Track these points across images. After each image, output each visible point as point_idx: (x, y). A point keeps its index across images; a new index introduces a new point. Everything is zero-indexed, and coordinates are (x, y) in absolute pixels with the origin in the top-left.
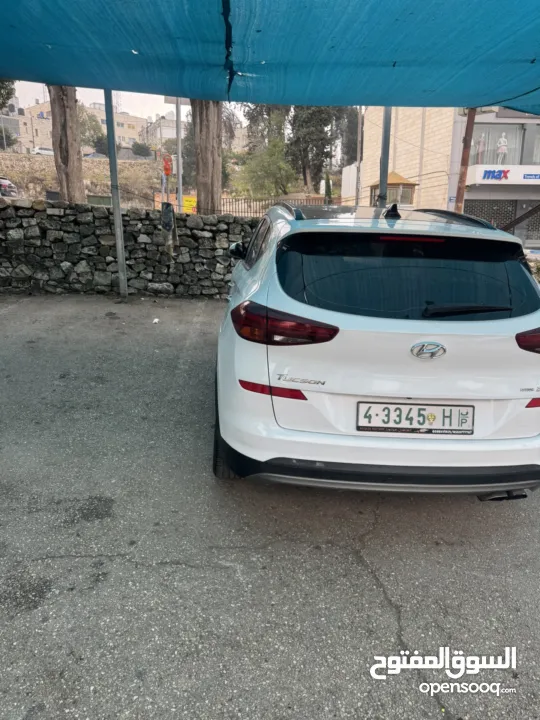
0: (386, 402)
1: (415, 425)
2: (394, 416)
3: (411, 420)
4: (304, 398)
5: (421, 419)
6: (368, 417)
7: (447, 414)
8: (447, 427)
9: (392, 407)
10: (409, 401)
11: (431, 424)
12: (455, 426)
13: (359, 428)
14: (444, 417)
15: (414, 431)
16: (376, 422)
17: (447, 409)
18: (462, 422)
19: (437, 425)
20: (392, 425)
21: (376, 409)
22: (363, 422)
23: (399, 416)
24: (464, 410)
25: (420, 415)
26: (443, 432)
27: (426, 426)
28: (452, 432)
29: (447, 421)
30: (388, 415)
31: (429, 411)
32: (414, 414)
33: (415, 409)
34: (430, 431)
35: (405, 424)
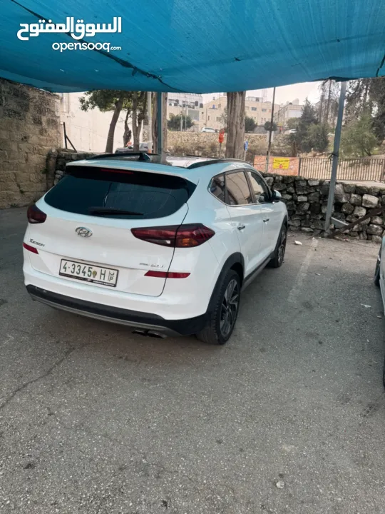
0: (73, 261)
1: (86, 276)
2: (77, 269)
3: (84, 273)
4: (37, 253)
5: (89, 273)
6: (65, 268)
8: (102, 280)
9: (77, 264)
10: (82, 262)
11: (94, 277)
12: (106, 280)
13: (61, 274)
14: (101, 274)
15: (85, 279)
16: (68, 272)
17: (103, 270)
18: (111, 279)
19: (97, 278)
20: (75, 274)
21: (69, 264)
22: (63, 271)
23: (79, 270)
24: (112, 272)
25: (89, 271)
26: (99, 282)
27: (92, 278)
28: (103, 283)
29: (102, 276)
30: (74, 269)
31: (94, 269)
32: (86, 270)
33: (87, 267)
34: (92, 281)
35: (81, 275)
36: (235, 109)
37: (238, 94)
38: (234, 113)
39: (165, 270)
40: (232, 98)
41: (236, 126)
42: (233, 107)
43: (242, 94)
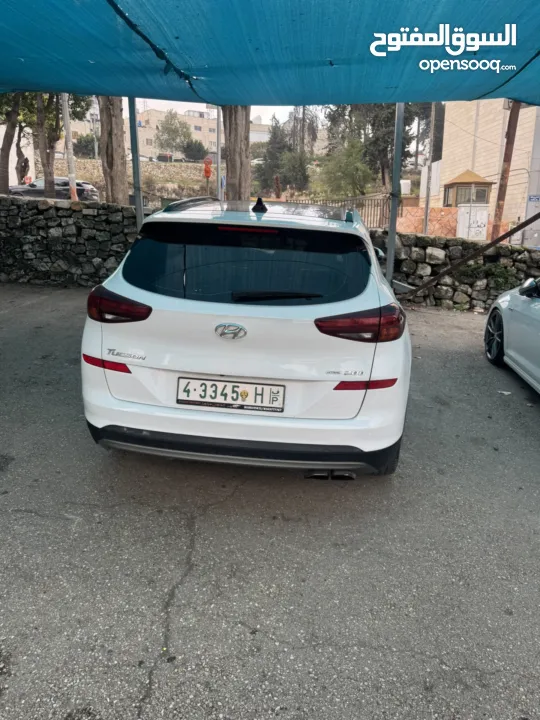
0: (202, 378)
1: (229, 401)
2: (210, 391)
3: (225, 395)
4: (129, 371)
5: (235, 395)
6: (187, 391)
7: (259, 392)
8: (259, 403)
9: (209, 384)
10: (223, 378)
11: (244, 400)
12: (266, 403)
13: (179, 401)
14: (256, 394)
15: (227, 406)
16: (194, 396)
17: (259, 388)
18: (273, 400)
19: (249, 401)
20: (208, 399)
21: (195, 385)
22: (183, 396)
23: (215, 392)
24: (275, 389)
25: (234, 392)
26: (253, 408)
27: (240, 402)
28: (262, 409)
29: (259, 398)
30: (205, 391)
31: (242, 388)
32: (228, 390)
33: (230, 386)
34: (241, 407)
35: (220, 399)
36: (236, 130)
37: (240, 107)
38: (236, 135)
39: (365, 378)
40: (231, 111)
41: (240, 154)
42: (234, 126)
43: (246, 109)
